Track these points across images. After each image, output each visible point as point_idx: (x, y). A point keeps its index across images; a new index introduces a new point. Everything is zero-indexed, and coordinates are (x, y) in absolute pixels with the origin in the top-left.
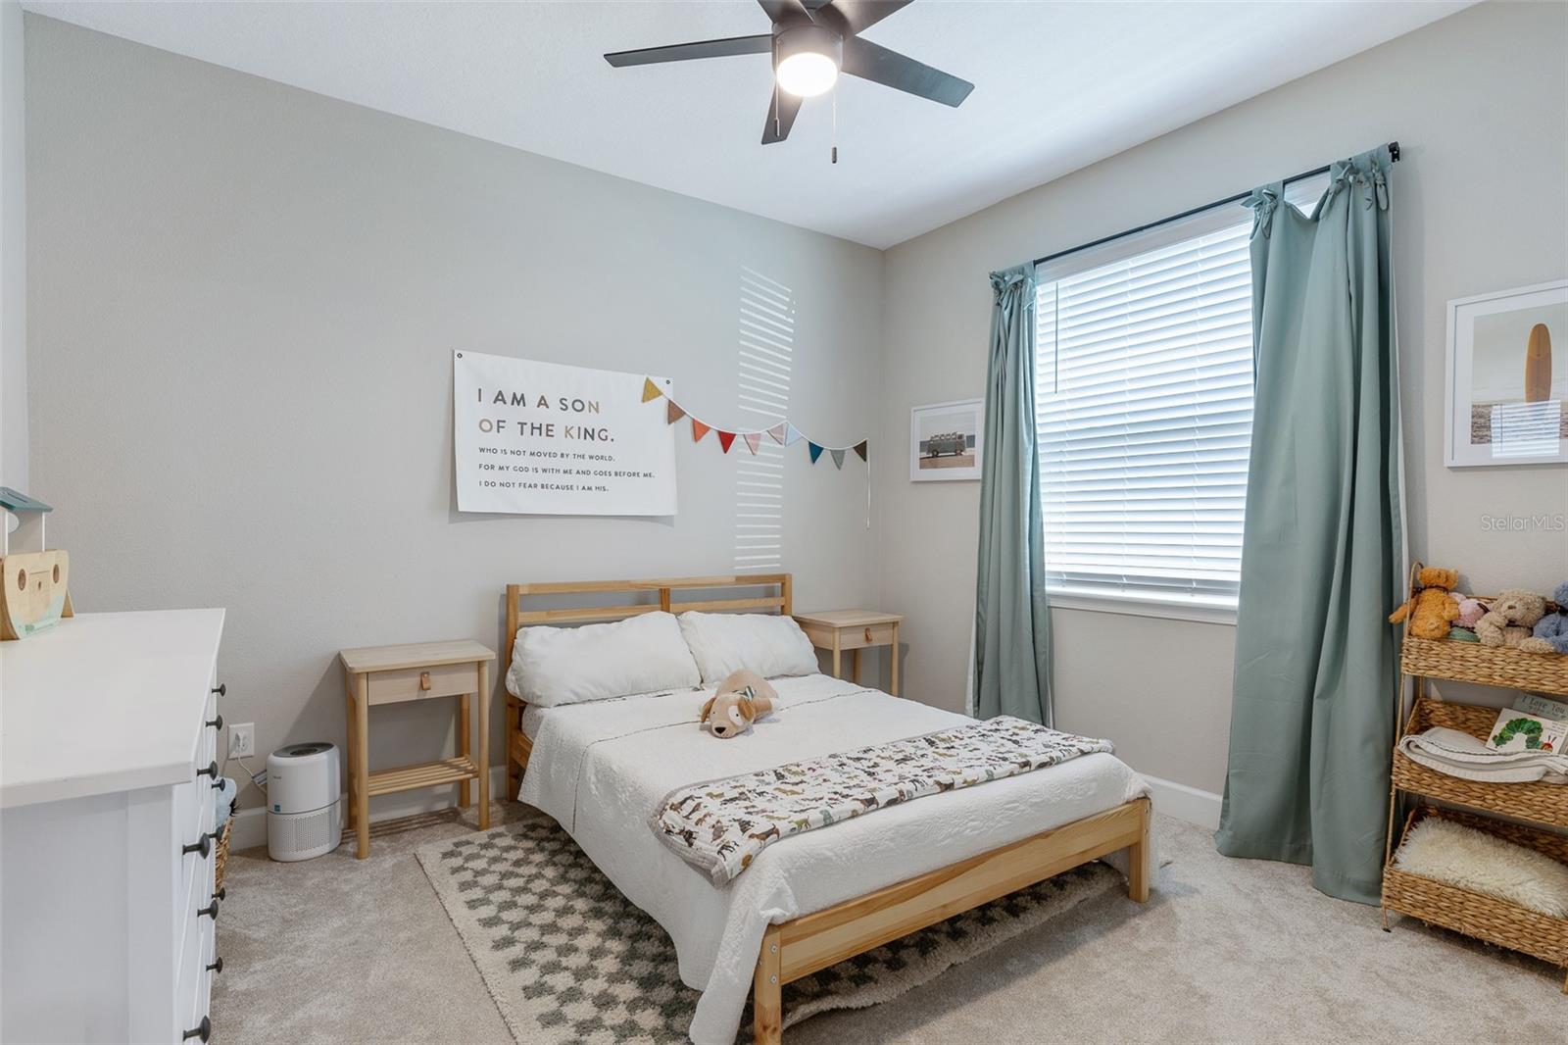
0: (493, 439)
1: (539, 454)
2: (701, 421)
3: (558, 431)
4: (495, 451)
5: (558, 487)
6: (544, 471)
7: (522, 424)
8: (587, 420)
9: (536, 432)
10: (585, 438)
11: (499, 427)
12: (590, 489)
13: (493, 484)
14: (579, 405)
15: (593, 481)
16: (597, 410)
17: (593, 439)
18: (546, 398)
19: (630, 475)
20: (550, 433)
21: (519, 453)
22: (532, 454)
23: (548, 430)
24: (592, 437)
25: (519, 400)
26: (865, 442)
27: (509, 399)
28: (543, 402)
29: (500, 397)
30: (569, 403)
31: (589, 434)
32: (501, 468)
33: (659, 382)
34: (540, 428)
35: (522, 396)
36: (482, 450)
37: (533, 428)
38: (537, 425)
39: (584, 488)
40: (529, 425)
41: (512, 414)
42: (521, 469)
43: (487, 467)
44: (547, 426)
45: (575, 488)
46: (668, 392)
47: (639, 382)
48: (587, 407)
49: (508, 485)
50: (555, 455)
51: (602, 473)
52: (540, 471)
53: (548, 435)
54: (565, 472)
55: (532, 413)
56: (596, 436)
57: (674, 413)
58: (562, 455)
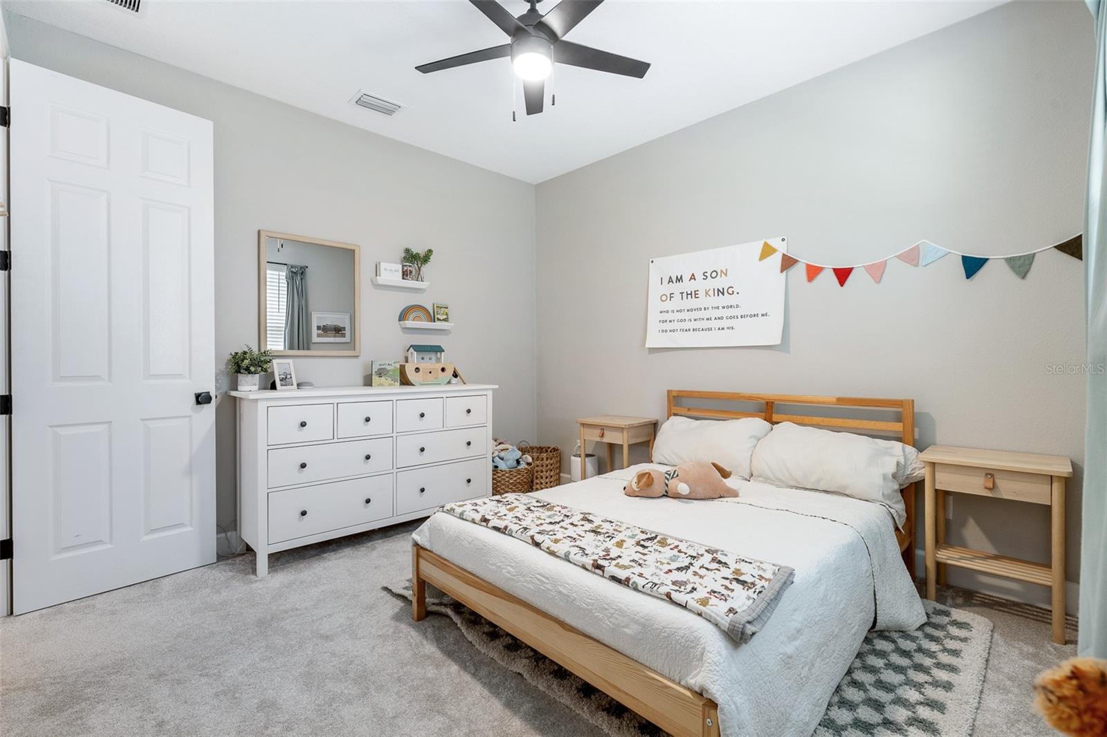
0: (668, 305)
1: (692, 310)
2: (813, 264)
3: (701, 294)
4: (668, 312)
5: (703, 330)
6: (695, 320)
7: (682, 293)
8: (720, 283)
9: (689, 296)
10: (718, 295)
11: (671, 297)
12: (723, 329)
13: (666, 331)
14: (715, 274)
15: (725, 323)
16: (726, 275)
17: (723, 295)
18: (695, 274)
19: (751, 316)
20: (697, 296)
21: (680, 311)
22: (688, 311)
23: (695, 294)
24: (723, 294)
25: (679, 279)
26: (1081, 235)
27: (674, 280)
28: (693, 277)
29: (670, 280)
30: (708, 275)
31: (721, 292)
32: (670, 321)
33: (775, 242)
34: (691, 294)
35: (681, 276)
36: (661, 312)
37: (687, 294)
38: (689, 292)
39: (719, 329)
40: (685, 293)
41: (676, 288)
42: (681, 321)
43: (663, 322)
44: (695, 291)
45: (713, 329)
46: (781, 248)
47: (758, 247)
48: (719, 274)
49: (674, 331)
50: (701, 309)
51: (731, 317)
52: (693, 320)
53: (696, 297)
54: (707, 319)
55: (687, 286)
56: (725, 291)
57: (788, 263)
58: (705, 309)
